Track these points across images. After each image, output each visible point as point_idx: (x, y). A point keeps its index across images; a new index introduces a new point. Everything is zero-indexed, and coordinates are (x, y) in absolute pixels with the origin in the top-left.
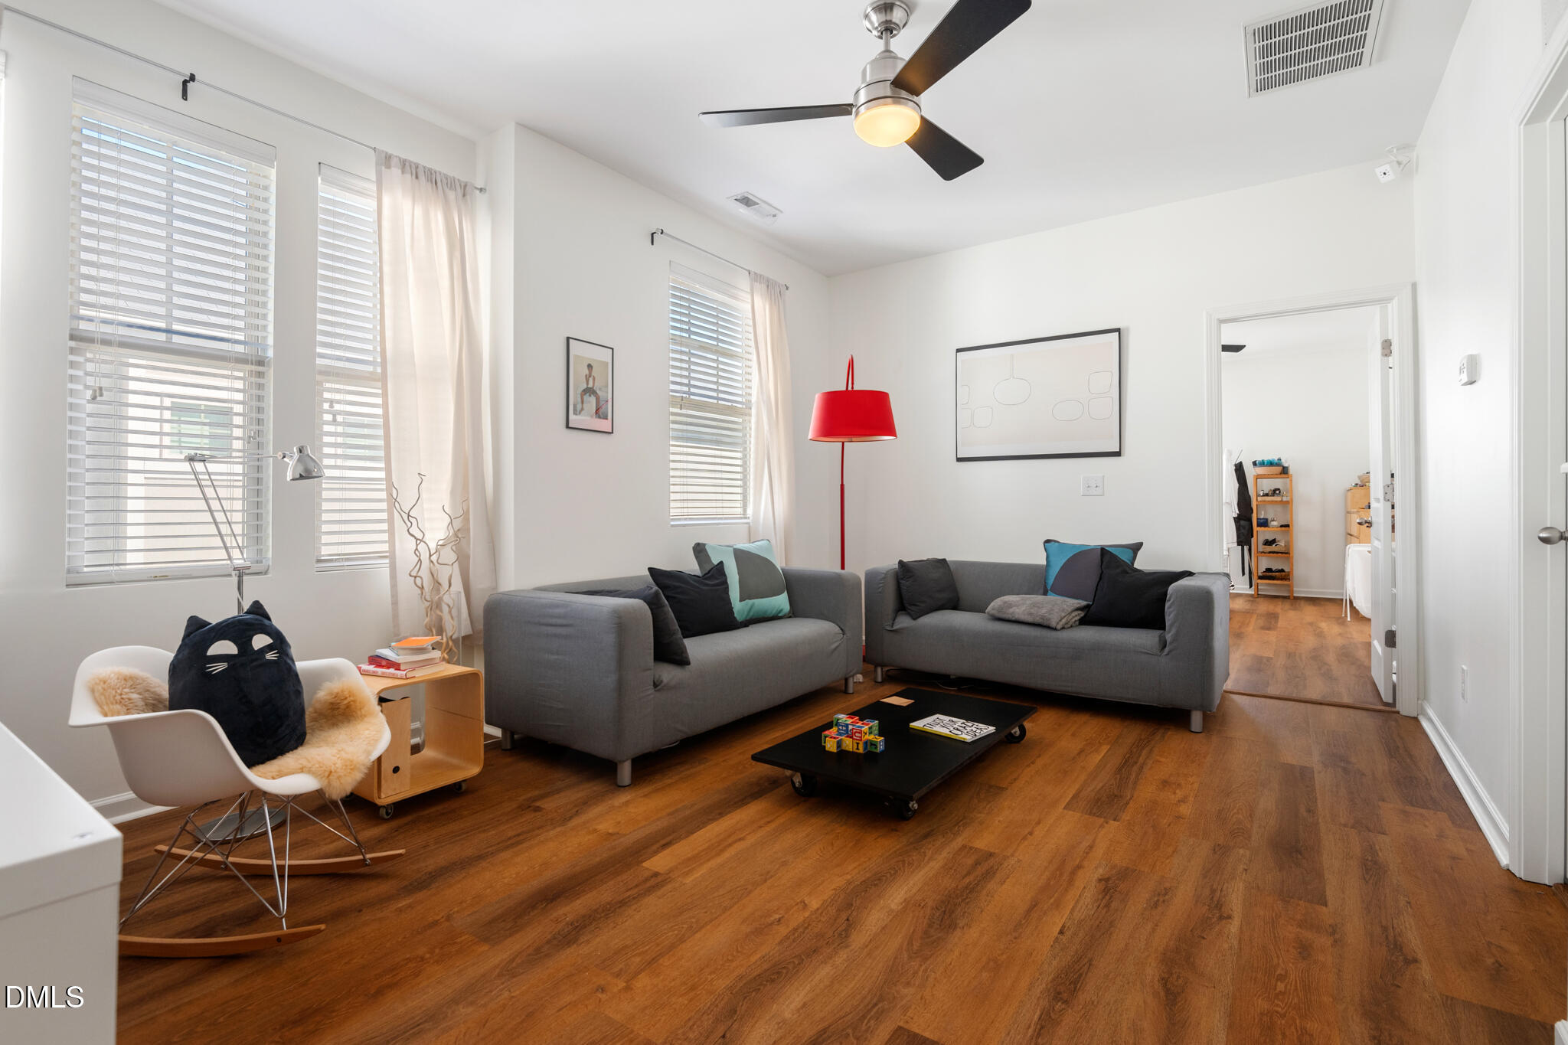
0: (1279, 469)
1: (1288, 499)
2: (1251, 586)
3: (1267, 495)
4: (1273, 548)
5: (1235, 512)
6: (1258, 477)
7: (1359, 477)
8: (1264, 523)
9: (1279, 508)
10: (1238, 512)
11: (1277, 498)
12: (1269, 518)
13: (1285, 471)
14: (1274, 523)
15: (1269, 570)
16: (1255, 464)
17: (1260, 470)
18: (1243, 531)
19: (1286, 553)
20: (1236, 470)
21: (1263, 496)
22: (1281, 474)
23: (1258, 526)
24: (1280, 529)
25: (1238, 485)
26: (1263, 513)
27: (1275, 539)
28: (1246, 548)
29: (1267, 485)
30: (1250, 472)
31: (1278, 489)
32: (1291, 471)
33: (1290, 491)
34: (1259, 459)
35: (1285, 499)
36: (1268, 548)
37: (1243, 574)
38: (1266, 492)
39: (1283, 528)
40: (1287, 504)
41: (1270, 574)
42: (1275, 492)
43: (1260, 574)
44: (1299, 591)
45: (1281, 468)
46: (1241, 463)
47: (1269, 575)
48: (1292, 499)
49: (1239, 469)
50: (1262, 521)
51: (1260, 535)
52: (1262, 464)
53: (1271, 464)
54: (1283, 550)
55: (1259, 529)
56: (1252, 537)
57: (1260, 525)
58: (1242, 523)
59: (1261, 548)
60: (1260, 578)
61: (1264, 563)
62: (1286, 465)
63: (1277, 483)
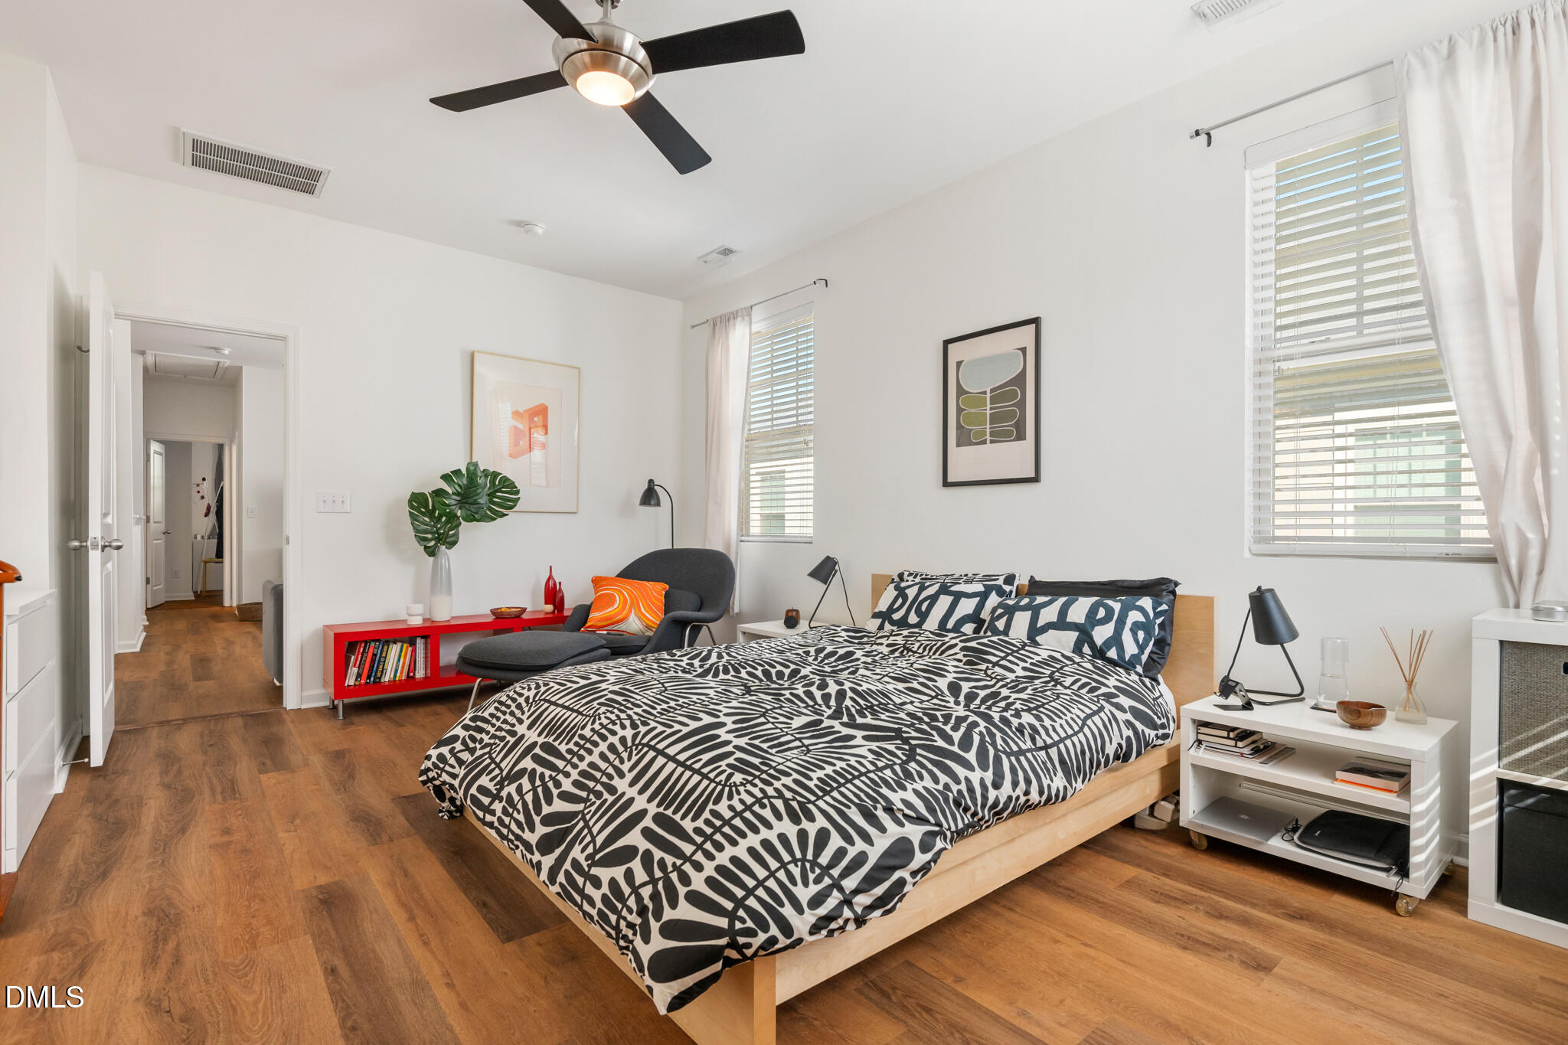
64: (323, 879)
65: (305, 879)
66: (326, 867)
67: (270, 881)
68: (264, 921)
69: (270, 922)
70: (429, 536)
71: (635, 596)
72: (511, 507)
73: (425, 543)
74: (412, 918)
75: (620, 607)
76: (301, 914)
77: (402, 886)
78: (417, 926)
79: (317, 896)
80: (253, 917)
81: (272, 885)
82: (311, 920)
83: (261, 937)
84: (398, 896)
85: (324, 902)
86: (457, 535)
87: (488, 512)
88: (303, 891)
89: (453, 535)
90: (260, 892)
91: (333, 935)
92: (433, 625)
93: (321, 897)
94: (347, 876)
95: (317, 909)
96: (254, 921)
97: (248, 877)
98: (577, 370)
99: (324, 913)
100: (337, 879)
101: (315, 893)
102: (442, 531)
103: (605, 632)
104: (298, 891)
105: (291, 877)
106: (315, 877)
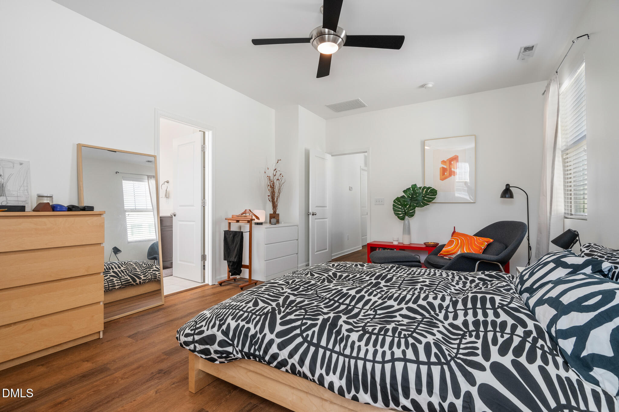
70: (400, 213)
71: (464, 243)
72: (430, 201)
73: (398, 215)
75: (454, 248)
86: (414, 212)
87: (421, 203)
89: (412, 213)
92: (404, 245)
98: (474, 136)
102: (407, 211)
103: (448, 258)
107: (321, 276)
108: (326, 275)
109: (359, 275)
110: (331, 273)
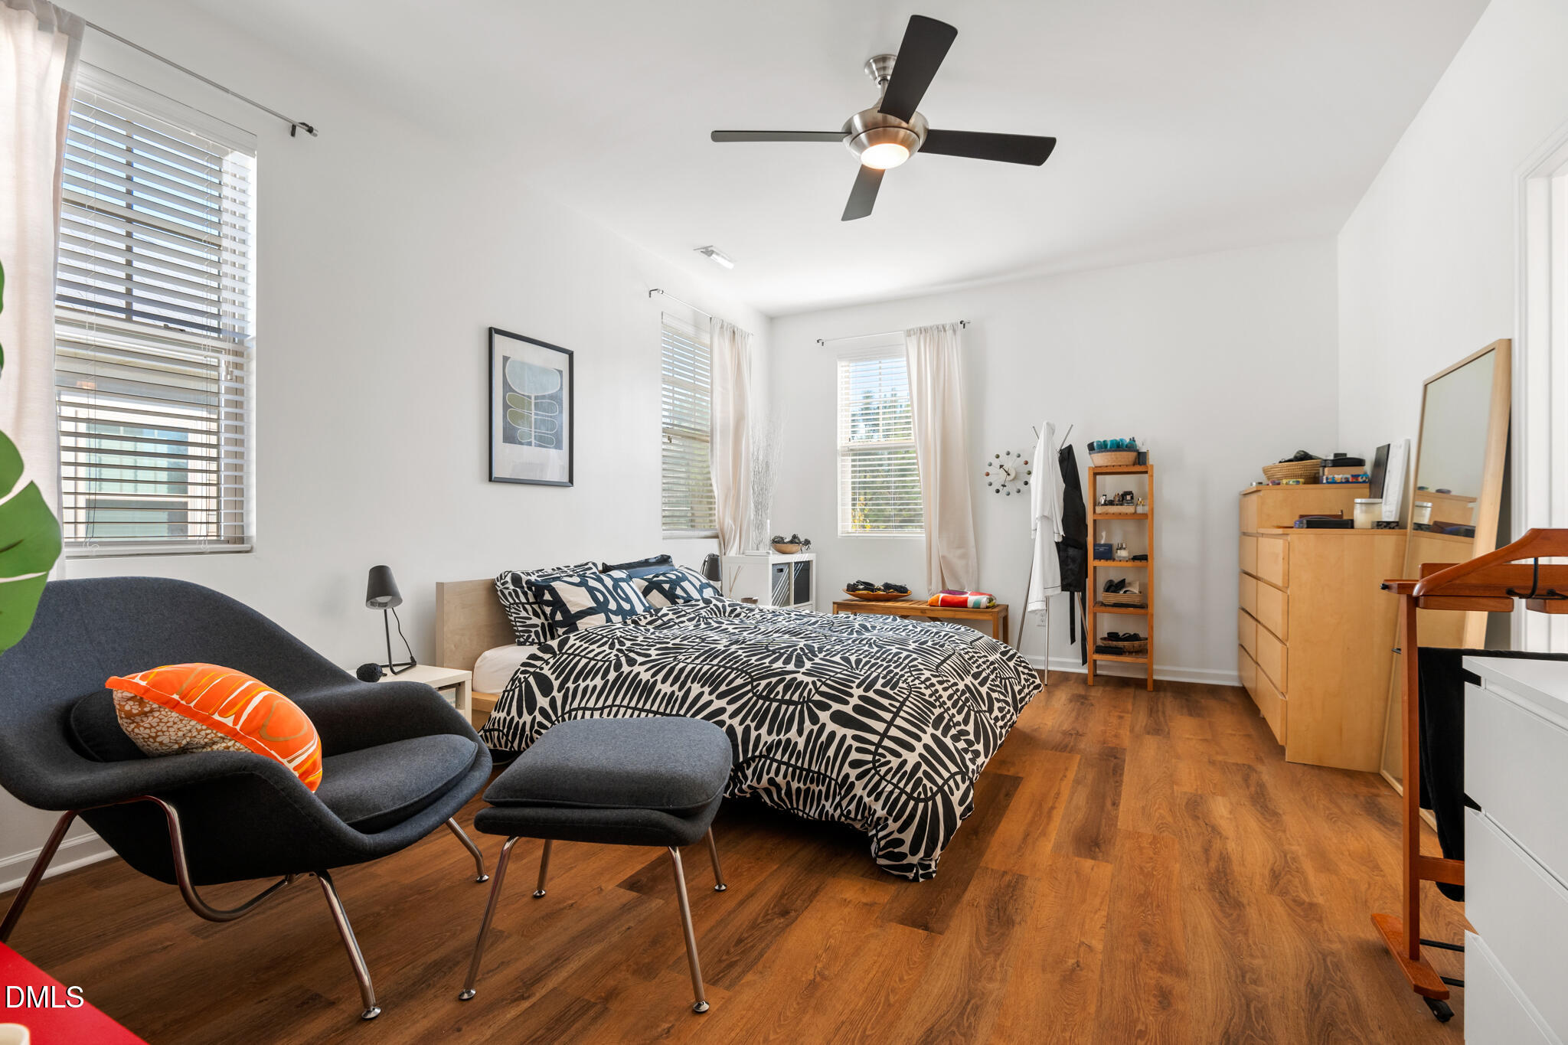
0: (1132, 455)
1: (1146, 509)
2: (1084, 662)
3: (1111, 503)
4: (1120, 597)
5: (1058, 532)
6: (1097, 473)
7: (1265, 471)
8: (1106, 553)
9: (1131, 527)
10: (1062, 533)
11: (1127, 509)
12: (1116, 541)
13: (1141, 458)
14: (1123, 553)
15: (1113, 636)
16: (1091, 447)
17: (1101, 459)
18: (1071, 566)
19: (1142, 606)
20: (1062, 461)
21: (1105, 504)
22: (1134, 465)
23: (1095, 559)
24: (1130, 564)
25: (1064, 485)
26: (1104, 534)
27: (1123, 581)
28: (1077, 596)
29: (1111, 486)
30: (1085, 462)
31: (1130, 493)
32: (1152, 459)
33: (1149, 496)
34: (1098, 438)
35: (1140, 510)
36: (1112, 598)
37: (1073, 640)
38: (1110, 497)
39: (1138, 563)
40: (1143, 520)
41: (1115, 643)
42: (1125, 498)
43: (1099, 643)
44: (1165, 671)
45: (1135, 454)
46: (1070, 448)
47: (1113, 645)
48: (1152, 510)
49: (1067, 458)
50: (1102, 549)
51: (1101, 572)
52: (1103, 447)
53: (1118, 447)
54: (1136, 600)
55: (1097, 563)
56: (1087, 577)
57: (1098, 556)
58: (1071, 552)
59: (1102, 596)
60: (1100, 650)
61: (1108, 623)
62: (1143, 450)
63: (1128, 483)
64: (1088, 863)
65: (1101, 872)
66: (1078, 873)
67: (1130, 885)
68: (1144, 851)
69: (1141, 849)
74: (1053, 808)
76: (1117, 844)
77: (1038, 829)
78: (1054, 803)
79: (1101, 851)
80: (1151, 858)
81: (1130, 880)
82: (1112, 837)
83: (1149, 841)
84: (1048, 824)
85: (1097, 845)
88: (1107, 861)
90: (1141, 877)
91: (1104, 821)
93: (1097, 850)
94: (1068, 857)
95: (1105, 842)
96: (1151, 854)
97: (1149, 900)
99: (1101, 837)
100: (1077, 859)
101: (1100, 854)
104: (1111, 863)
105: (1112, 881)
106: (1092, 869)
107: (828, 658)
108: (817, 660)
109: (751, 660)
110: (808, 665)
